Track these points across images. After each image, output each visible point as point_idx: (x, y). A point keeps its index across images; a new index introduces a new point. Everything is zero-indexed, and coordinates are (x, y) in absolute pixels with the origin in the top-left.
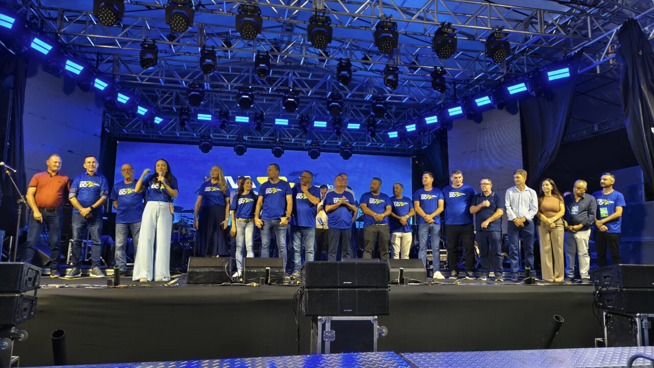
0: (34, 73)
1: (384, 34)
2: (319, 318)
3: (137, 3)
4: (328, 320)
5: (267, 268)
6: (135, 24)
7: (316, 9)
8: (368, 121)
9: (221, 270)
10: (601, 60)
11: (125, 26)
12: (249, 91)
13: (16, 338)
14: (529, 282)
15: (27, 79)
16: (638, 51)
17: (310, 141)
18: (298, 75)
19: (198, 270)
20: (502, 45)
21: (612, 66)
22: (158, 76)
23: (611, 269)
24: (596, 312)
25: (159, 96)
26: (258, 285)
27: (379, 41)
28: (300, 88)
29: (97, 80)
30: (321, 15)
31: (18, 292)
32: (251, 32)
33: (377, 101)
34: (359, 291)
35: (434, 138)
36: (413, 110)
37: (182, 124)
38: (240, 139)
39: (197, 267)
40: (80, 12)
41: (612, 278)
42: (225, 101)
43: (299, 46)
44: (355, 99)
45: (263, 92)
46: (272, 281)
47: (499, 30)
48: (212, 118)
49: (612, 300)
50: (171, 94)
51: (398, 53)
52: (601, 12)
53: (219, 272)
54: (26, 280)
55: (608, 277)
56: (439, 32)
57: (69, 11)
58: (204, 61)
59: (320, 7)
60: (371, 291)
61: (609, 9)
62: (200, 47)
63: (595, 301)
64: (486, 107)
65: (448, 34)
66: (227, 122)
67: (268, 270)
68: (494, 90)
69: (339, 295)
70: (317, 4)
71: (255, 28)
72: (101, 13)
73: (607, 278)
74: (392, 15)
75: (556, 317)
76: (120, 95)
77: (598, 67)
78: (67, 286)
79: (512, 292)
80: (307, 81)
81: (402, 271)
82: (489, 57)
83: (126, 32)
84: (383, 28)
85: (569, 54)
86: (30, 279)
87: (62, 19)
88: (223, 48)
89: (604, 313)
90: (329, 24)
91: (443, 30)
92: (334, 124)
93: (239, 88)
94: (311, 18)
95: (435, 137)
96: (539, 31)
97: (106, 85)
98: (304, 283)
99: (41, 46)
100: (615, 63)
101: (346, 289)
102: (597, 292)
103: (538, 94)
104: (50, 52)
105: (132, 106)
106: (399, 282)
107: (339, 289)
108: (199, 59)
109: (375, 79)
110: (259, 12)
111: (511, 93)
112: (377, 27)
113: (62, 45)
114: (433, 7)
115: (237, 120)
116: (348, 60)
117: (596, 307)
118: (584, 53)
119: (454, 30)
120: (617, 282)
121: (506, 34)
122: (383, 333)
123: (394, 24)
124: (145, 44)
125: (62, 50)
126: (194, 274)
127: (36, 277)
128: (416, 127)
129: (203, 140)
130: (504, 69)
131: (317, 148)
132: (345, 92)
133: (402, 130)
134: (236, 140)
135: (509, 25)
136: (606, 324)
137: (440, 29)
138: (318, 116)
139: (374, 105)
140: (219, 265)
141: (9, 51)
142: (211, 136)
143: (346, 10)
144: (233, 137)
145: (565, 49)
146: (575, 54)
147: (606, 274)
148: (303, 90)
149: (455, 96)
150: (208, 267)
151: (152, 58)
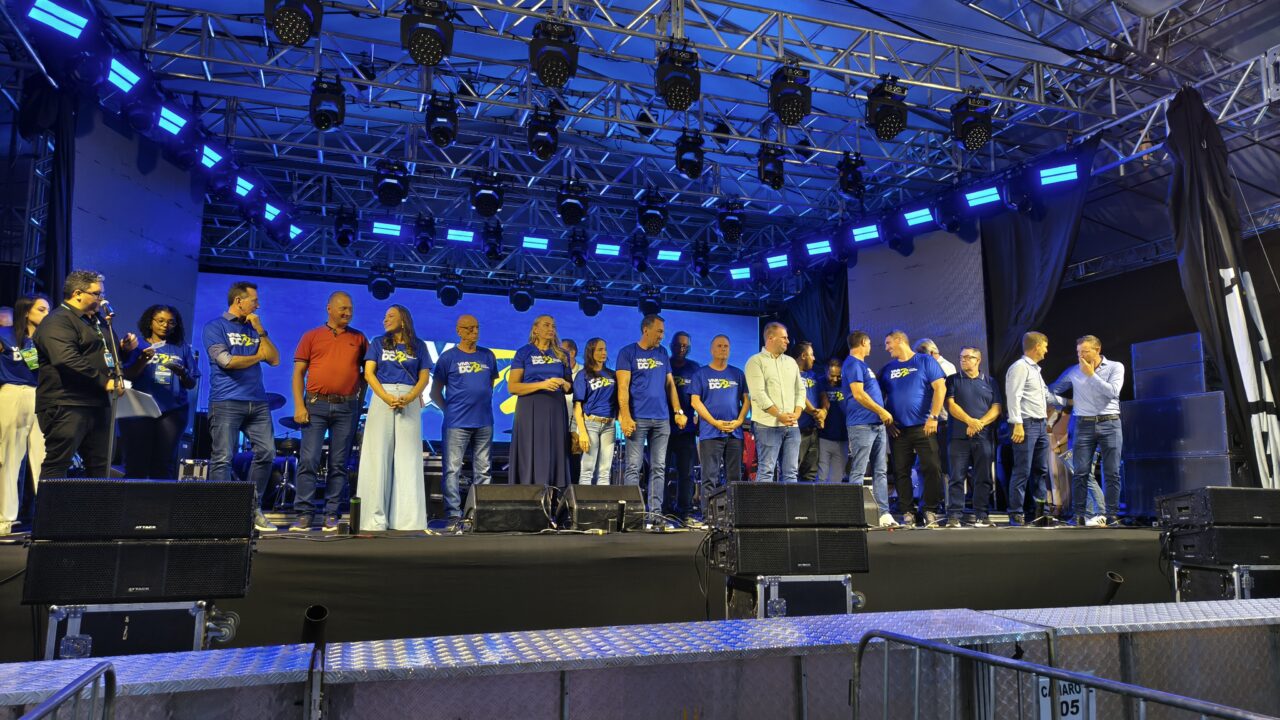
1: (786, 91)
2: (759, 578)
4: (773, 582)
5: (620, 502)
7: (672, 37)
8: (696, 246)
9: (534, 508)
10: (1133, 154)
12: (495, 183)
15: (76, 141)
16: (1201, 141)
17: (583, 281)
18: (585, 155)
19: (493, 508)
21: (1146, 165)
23: (1191, 494)
25: (295, 183)
26: (606, 532)
27: (777, 102)
28: (584, 180)
29: (206, 149)
30: (680, 48)
32: (560, 73)
33: (728, 208)
34: (820, 533)
35: (807, 283)
36: (775, 229)
37: (343, 240)
38: (448, 274)
39: (491, 502)
40: (189, 11)
41: (1193, 510)
42: (425, 200)
43: (603, 102)
44: (686, 203)
45: (516, 185)
46: (627, 526)
47: (974, 93)
48: (401, 231)
49: (1193, 546)
50: (320, 180)
52: (1126, 72)
53: (531, 512)
55: (1187, 508)
56: (879, 91)
57: (167, 8)
58: (434, 120)
59: (677, 34)
60: (840, 532)
61: (1141, 68)
63: (1162, 548)
64: (923, 228)
65: (895, 96)
66: (431, 241)
67: (623, 505)
68: (941, 199)
69: (789, 540)
70: (673, 30)
71: (568, 66)
72: (281, 20)
73: (1185, 511)
75: (1110, 574)
76: (241, 180)
77: (1122, 166)
80: (600, 167)
82: (957, 139)
84: (786, 78)
85: (1075, 141)
87: (152, 25)
88: (466, 97)
89: (1176, 569)
90: (694, 67)
91: (886, 89)
92: (633, 251)
94: (663, 54)
95: (809, 280)
96: (1036, 99)
97: (218, 158)
99: (122, 77)
100: (1152, 159)
101: (799, 529)
102: (1168, 534)
103: (1022, 207)
104: (135, 87)
105: (256, 202)
107: (788, 530)
108: (423, 115)
109: (723, 168)
110: (572, 38)
111: (972, 204)
112: (774, 78)
115: (450, 237)
116: (697, 132)
118: (1102, 140)
119: (904, 90)
120: (1204, 517)
121: (987, 101)
122: (859, 602)
123: (806, 74)
124: (323, 82)
126: (487, 515)
128: (789, 260)
129: (375, 273)
130: (957, 162)
131: (596, 296)
132: (669, 191)
133: (758, 265)
134: (440, 276)
135: (989, 85)
136: (1179, 587)
137: (880, 87)
138: (604, 233)
139: (722, 216)
140: (528, 498)
141: (49, 82)
142: (391, 265)
143: (722, 43)
144: (434, 270)
145: (1070, 131)
146: (1086, 141)
147: (1182, 504)
148: (591, 183)
149: (862, 206)
150: (510, 501)
151: (335, 110)
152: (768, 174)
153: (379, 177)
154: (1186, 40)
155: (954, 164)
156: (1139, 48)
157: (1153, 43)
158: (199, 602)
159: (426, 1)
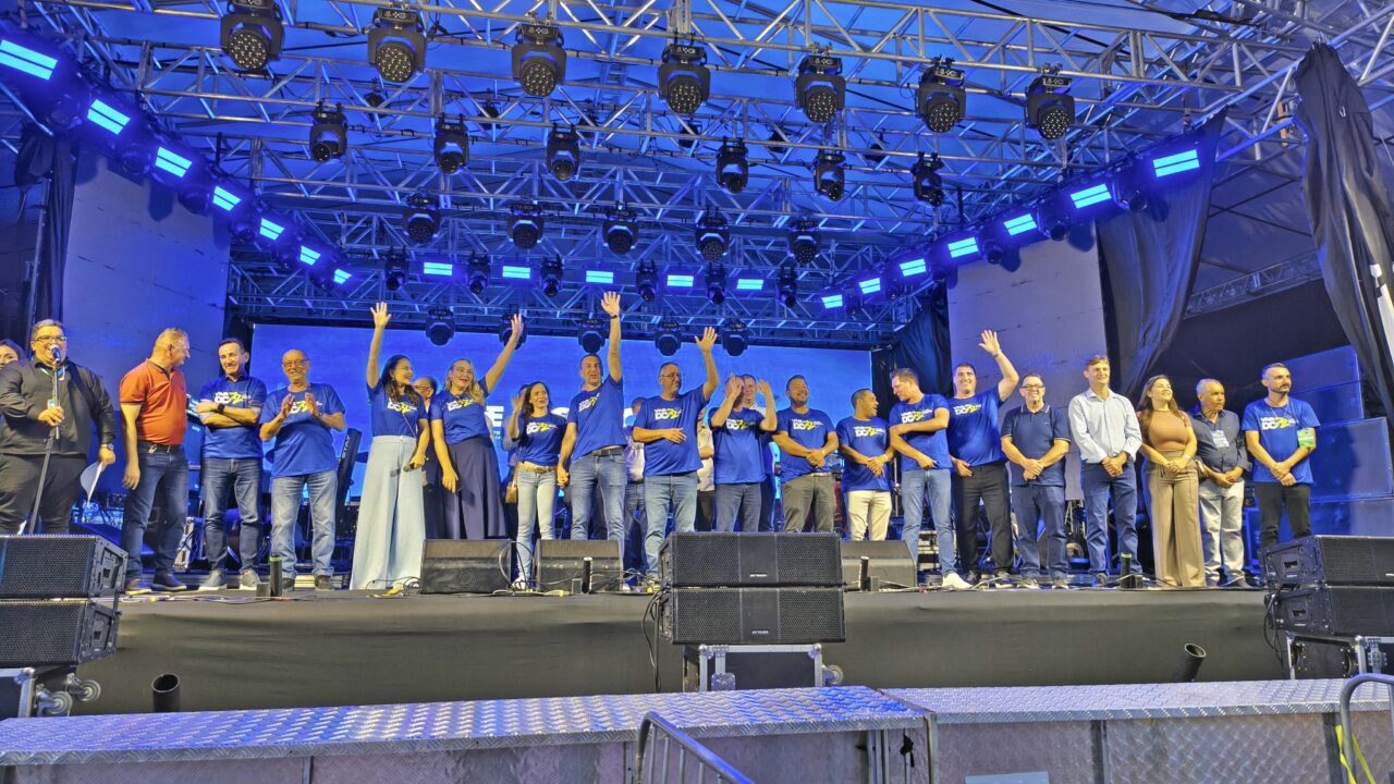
0: (90, 174)
1: (815, 83)
2: (701, 647)
3: (307, 25)
4: (720, 652)
5: (586, 559)
6: (299, 72)
7: (676, 33)
8: (781, 273)
9: (489, 566)
10: (1263, 131)
11: (278, 78)
12: (534, 211)
13: (77, 694)
14: (1130, 584)
15: (76, 187)
16: (1338, 109)
17: (660, 318)
18: (635, 177)
19: (442, 566)
20: (1059, 103)
21: (1285, 144)
22: (344, 181)
24: (1273, 639)
25: (344, 226)
27: (804, 100)
28: (637, 204)
29: (218, 190)
30: (688, 44)
31: (85, 596)
32: (544, 80)
33: (799, 227)
34: (782, 593)
35: (918, 309)
36: (875, 250)
37: (392, 283)
39: (440, 560)
40: (187, 48)
41: (1303, 565)
42: (479, 236)
43: (638, 115)
44: (755, 225)
45: (562, 213)
46: (597, 586)
47: (1052, 72)
48: (453, 270)
49: (1303, 612)
50: (368, 222)
51: (843, 126)
52: (1259, 35)
53: (487, 570)
54: (100, 573)
55: (1295, 563)
56: (929, 78)
57: (164, 45)
58: (443, 146)
59: (684, 27)
60: (808, 594)
61: (1275, 29)
62: (433, 117)
63: (1269, 615)
64: (1027, 237)
65: (948, 82)
66: (485, 280)
67: (588, 563)
68: (1043, 201)
69: (741, 601)
70: (678, 25)
71: (552, 72)
72: (236, 43)
73: (1293, 567)
74: (830, 45)
75: (1190, 648)
76: (264, 222)
77: (1257, 146)
78: (172, 599)
80: (654, 190)
81: (865, 563)
82: (1032, 127)
83: (280, 89)
84: (813, 69)
85: (1196, 123)
86: (106, 572)
87: (149, 63)
88: (481, 119)
89: (1289, 641)
90: (702, 64)
91: (936, 74)
92: (708, 282)
93: (513, 205)
94: (667, 52)
95: (920, 306)
96: (1134, 74)
97: (236, 200)
98: (668, 578)
99: (107, 117)
100: (1292, 137)
101: (755, 589)
102: (1273, 596)
103: (1135, 205)
104: (126, 129)
105: (289, 245)
106: (859, 586)
107: (741, 590)
108: (432, 142)
109: (793, 182)
110: (559, 40)
111: (1079, 205)
112: (802, 69)
113: (149, 117)
114: (917, 27)
116: (740, 140)
117: (1272, 628)
118: (1227, 118)
119: (959, 73)
120: (1314, 573)
121: (1067, 80)
122: (834, 676)
123: (837, 61)
124: (322, 112)
125: (149, 126)
126: (435, 574)
127: (117, 569)
128: (882, 284)
129: (434, 317)
130: (1060, 157)
131: (672, 333)
132: (732, 211)
133: (851, 291)
134: (503, 318)
135: (1071, 62)
136: (1293, 664)
137: (931, 71)
138: (675, 263)
139: (795, 237)
140: (485, 555)
141: (41, 128)
142: (452, 309)
143: (738, 34)
144: (496, 312)
145: (1187, 111)
146: (1209, 121)
147: (1290, 558)
148: (646, 207)
149: (961, 216)
150: (463, 559)
151: (337, 140)
152: (825, 183)
153: (411, 212)
155: (1058, 160)
156: (1269, 5)
158: (26, 669)
159: (392, 12)
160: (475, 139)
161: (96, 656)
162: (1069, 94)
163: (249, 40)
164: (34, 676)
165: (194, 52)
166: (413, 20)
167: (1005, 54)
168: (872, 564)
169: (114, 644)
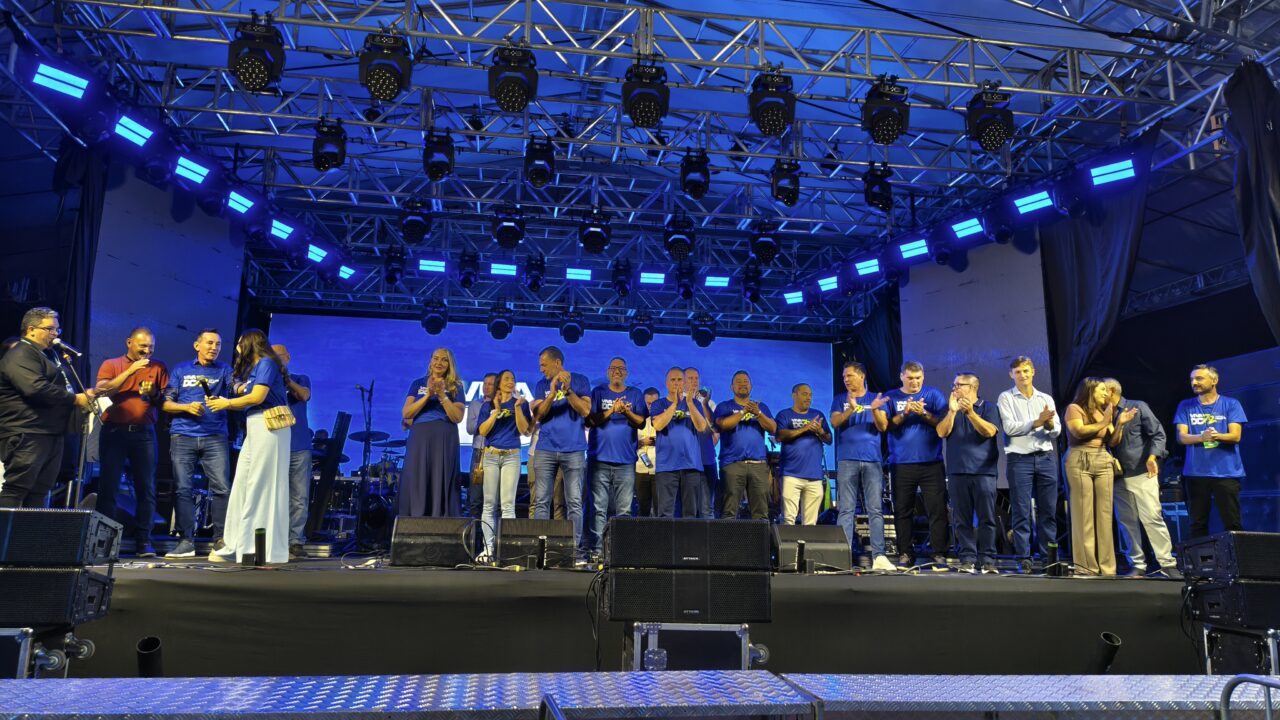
0: (118, 181)
1: (767, 99)
2: (635, 624)
3: (307, 49)
4: (654, 629)
5: (540, 537)
6: (304, 90)
7: (639, 54)
8: (746, 271)
9: (454, 542)
10: (1196, 143)
11: (286, 95)
12: (516, 214)
13: (73, 653)
14: (1056, 572)
15: (107, 193)
16: (1265, 123)
18: (608, 182)
19: (411, 541)
20: (998, 117)
21: (1218, 155)
22: (347, 187)
23: (1215, 541)
24: (1188, 629)
27: (757, 112)
28: (611, 208)
29: (233, 195)
30: (648, 64)
31: (80, 565)
32: (517, 98)
33: (760, 229)
34: (714, 576)
35: (875, 305)
36: (834, 249)
37: (391, 278)
38: (499, 308)
39: (410, 535)
40: (206, 69)
41: (1218, 559)
42: (470, 236)
43: (609, 128)
44: (720, 227)
45: (543, 216)
46: (551, 563)
47: (992, 88)
48: (446, 267)
49: (1218, 604)
51: (796, 135)
52: (1194, 53)
53: (451, 545)
54: (94, 544)
55: (1211, 557)
56: (875, 94)
57: (185, 67)
58: (432, 156)
59: (646, 50)
60: (737, 576)
61: (1209, 46)
62: (423, 130)
63: (1185, 604)
64: (974, 240)
65: (893, 97)
66: (475, 275)
67: (543, 540)
68: (988, 207)
69: (674, 582)
70: (641, 46)
71: (525, 90)
72: (242, 67)
73: (1209, 561)
74: (782, 63)
75: (1105, 636)
76: (276, 223)
77: (1191, 156)
78: (168, 566)
79: (1022, 590)
80: (626, 195)
81: (801, 546)
82: (972, 138)
83: (288, 105)
84: (766, 86)
85: (1132, 135)
86: (101, 543)
87: (172, 83)
88: (466, 131)
89: (1206, 632)
90: (663, 82)
91: (881, 90)
92: (678, 278)
93: (497, 208)
94: (630, 71)
95: (877, 303)
96: (1071, 90)
97: (250, 204)
98: (609, 559)
99: (133, 131)
100: (1224, 148)
101: (688, 571)
102: (1190, 588)
103: (1074, 212)
104: (149, 141)
106: (796, 568)
107: (674, 571)
108: (422, 152)
109: (756, 188)
110: (532, 62)
111: (1023, 210)
112: (755, 86)
113: (173, 131)
114: (863, 48)
115: (493, 272)
116: (703, 150)
118: (1162, 131)
119: (903, 89)
120: (1228, 568)
121: (1006, 95)
122: (760, 657)
123: (788, 80)
124: (323, 126)
125: (170, 139)
126: (405, 548)
127: (112, 540)
128: (838, 282)
129: (428, 308)
130: (1006, 165)
131: (646, 325)
132: (699, 214)
133: (810, 288)
134: (491, 310)
135: (1008, 76)
136: (1209, 654)
137: (877, 87)
139: (754, 238)
140: (450, 531)
141: (77, 142)
142: (445, 302)
143: (696, 55)
144: (486, 304)
145: (1124, 123)
146: (1145, 132)
147: (1206, 552)
148: (619, 211)
149: (913, 219)
150: (430, 535)
151: (336, 151)
152: (781, 190)
153: (406, 214)
154: (1262, 8)
155: (1002, 168)
156: (1202, 23)
157: (1222, 18)
158: (25, 629)
159: (382, 37)
160: (461, 149)
161: (90, 618)
162: (1008, 108)
163: (253, 63)
164: (33, 634)
165: (212, 73)
166: (400, 44)
167: (948, 71)
168: (809, 547)
169: (107, 608)
